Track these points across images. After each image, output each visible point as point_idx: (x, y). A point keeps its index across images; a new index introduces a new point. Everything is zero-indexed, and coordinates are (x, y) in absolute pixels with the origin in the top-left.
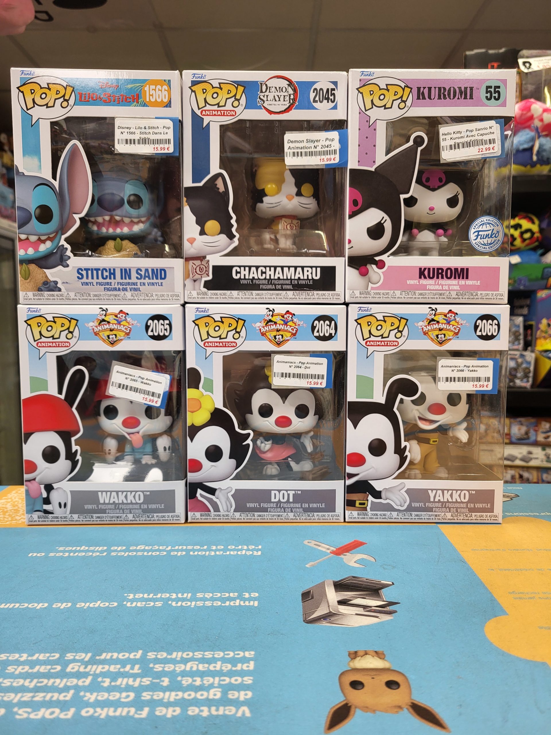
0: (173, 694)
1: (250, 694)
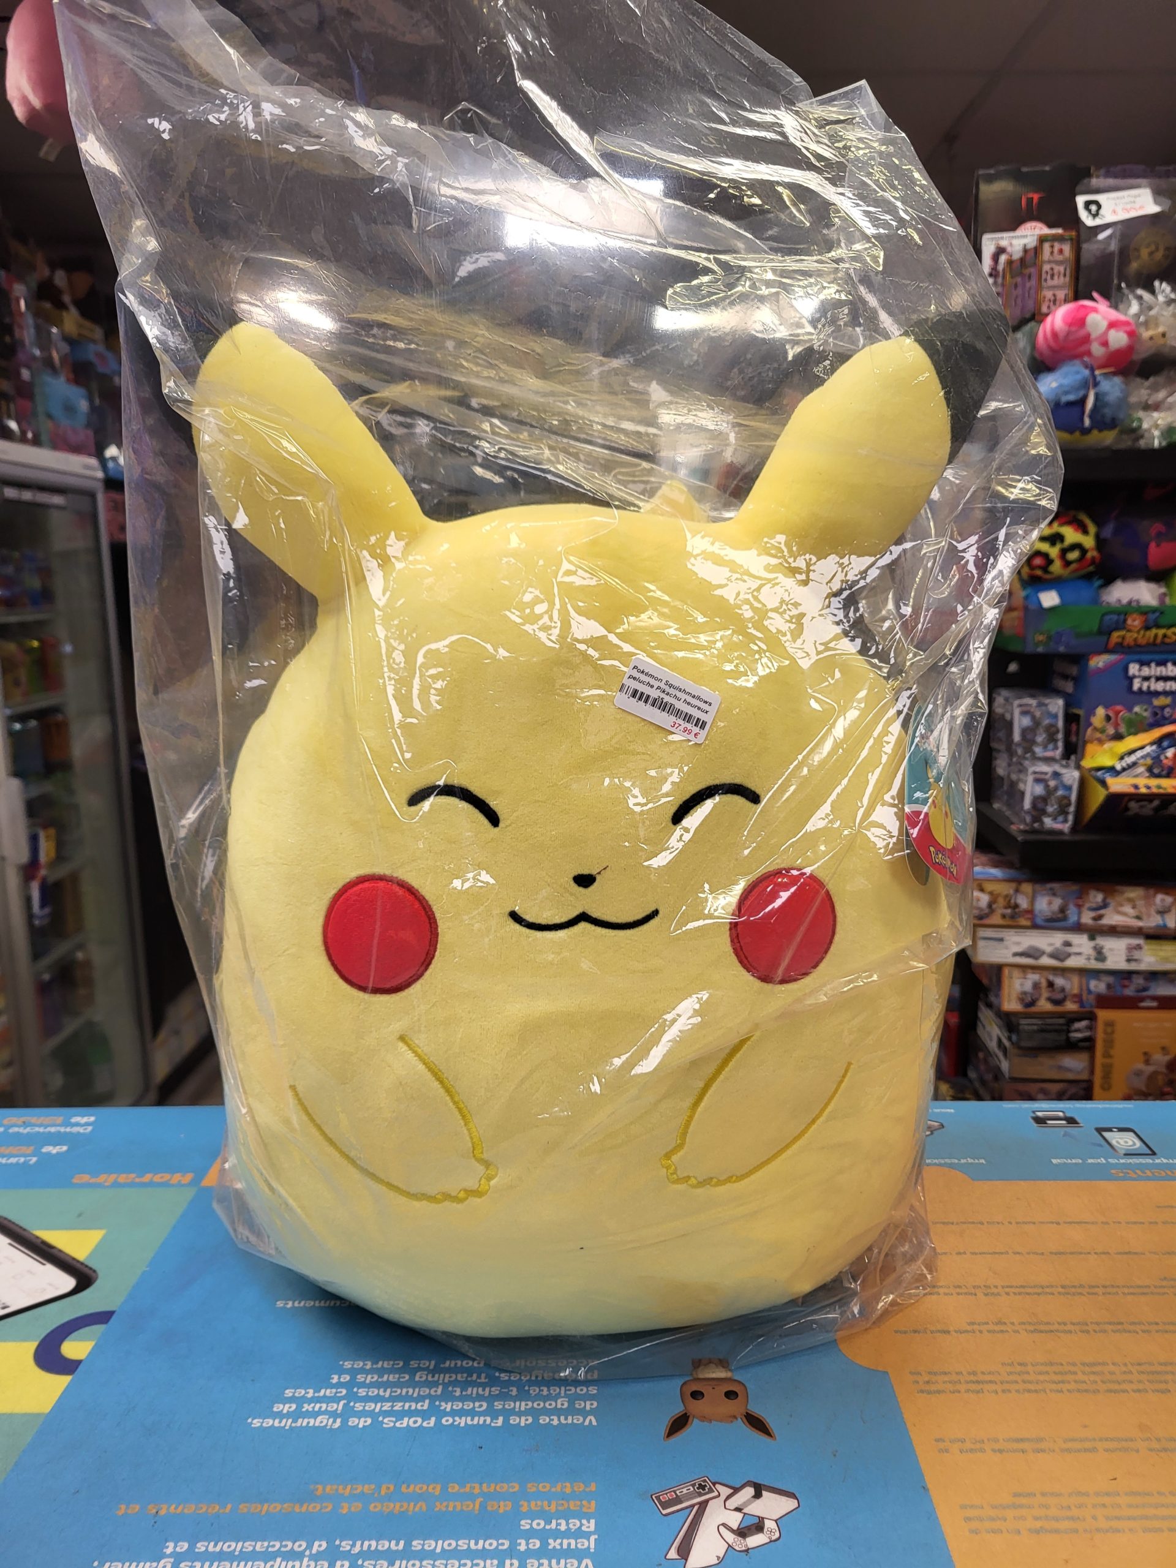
0: (523, 1404)
1: (595, 1404)
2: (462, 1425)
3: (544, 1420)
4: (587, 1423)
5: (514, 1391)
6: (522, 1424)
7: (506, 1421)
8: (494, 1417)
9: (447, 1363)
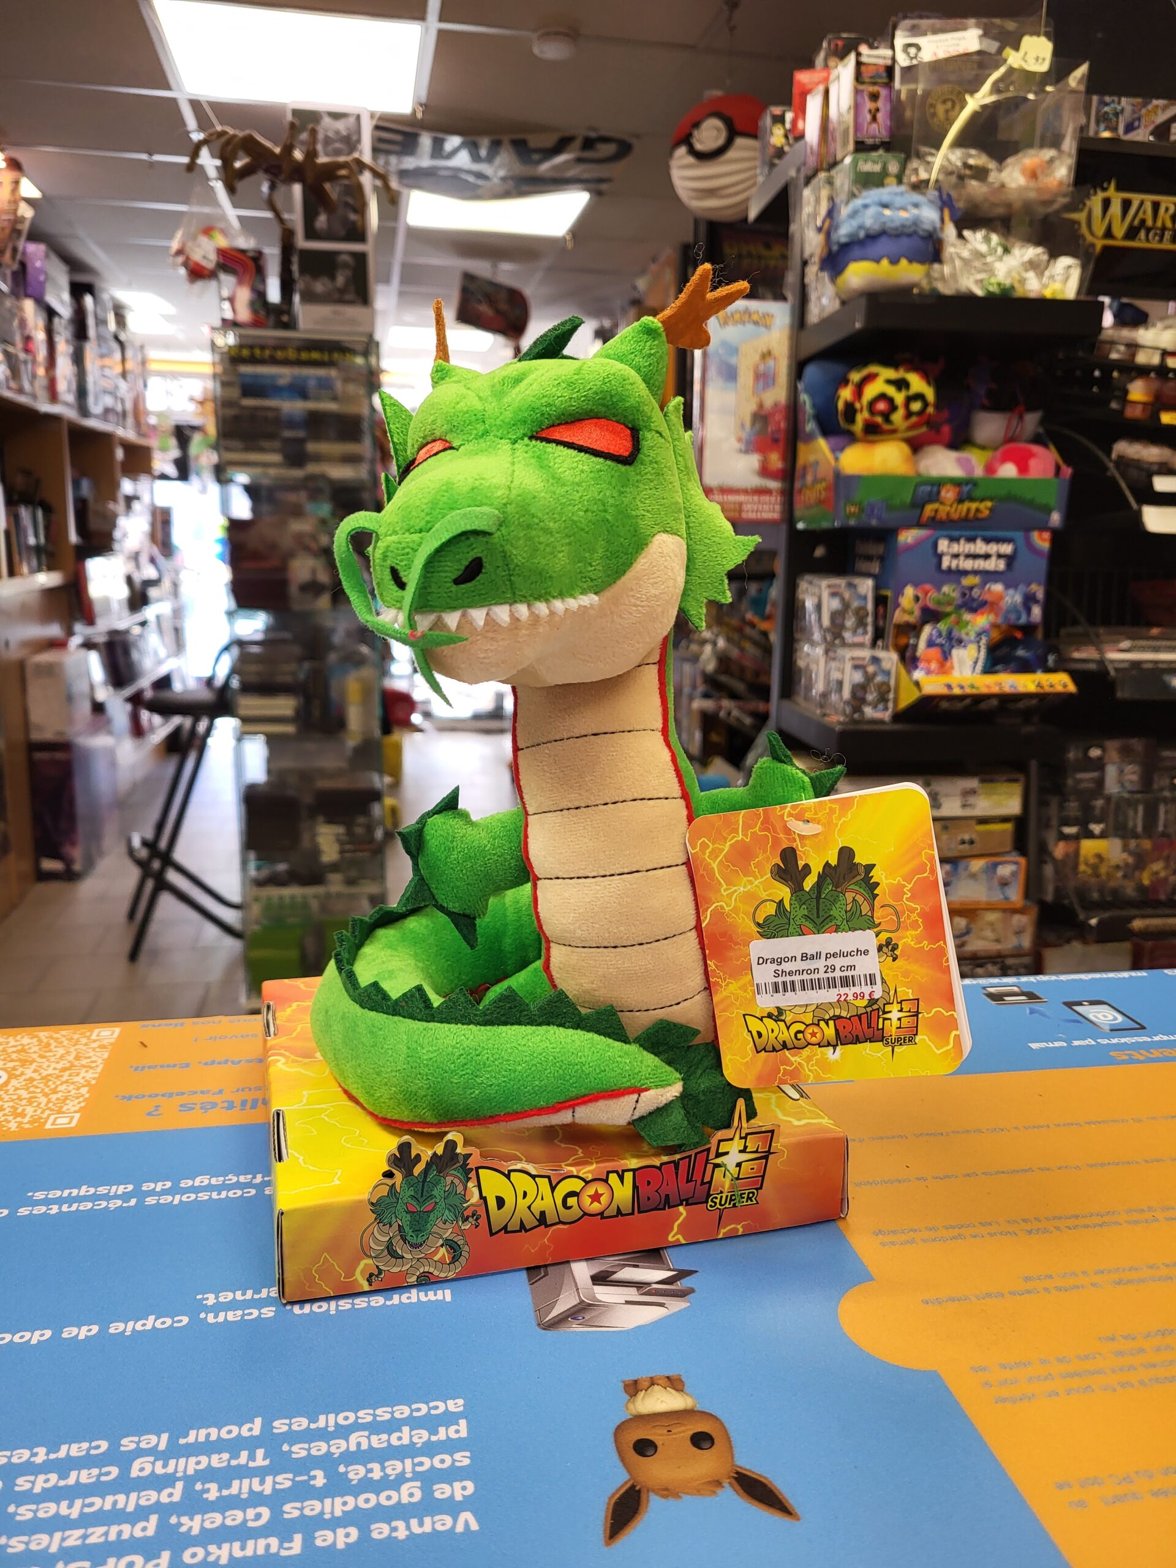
0: (338, 1501)
1: (470, 1486)
2: (224, 1561)
3: (380, 1531)
4: (460, 1528)
5: (320, 1479)
6: (340, 1545)
7: (309, 1541)
8: (285, 1538)
9: (191, 1438)
